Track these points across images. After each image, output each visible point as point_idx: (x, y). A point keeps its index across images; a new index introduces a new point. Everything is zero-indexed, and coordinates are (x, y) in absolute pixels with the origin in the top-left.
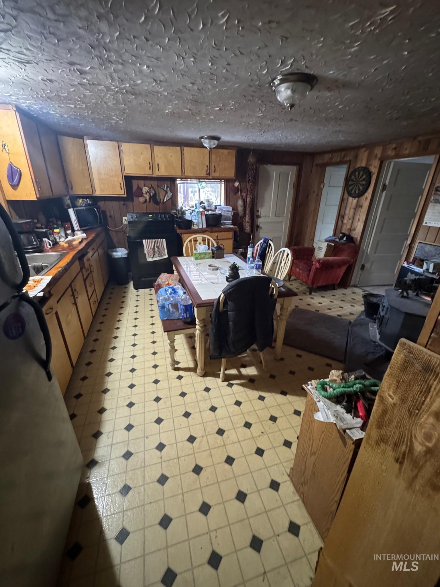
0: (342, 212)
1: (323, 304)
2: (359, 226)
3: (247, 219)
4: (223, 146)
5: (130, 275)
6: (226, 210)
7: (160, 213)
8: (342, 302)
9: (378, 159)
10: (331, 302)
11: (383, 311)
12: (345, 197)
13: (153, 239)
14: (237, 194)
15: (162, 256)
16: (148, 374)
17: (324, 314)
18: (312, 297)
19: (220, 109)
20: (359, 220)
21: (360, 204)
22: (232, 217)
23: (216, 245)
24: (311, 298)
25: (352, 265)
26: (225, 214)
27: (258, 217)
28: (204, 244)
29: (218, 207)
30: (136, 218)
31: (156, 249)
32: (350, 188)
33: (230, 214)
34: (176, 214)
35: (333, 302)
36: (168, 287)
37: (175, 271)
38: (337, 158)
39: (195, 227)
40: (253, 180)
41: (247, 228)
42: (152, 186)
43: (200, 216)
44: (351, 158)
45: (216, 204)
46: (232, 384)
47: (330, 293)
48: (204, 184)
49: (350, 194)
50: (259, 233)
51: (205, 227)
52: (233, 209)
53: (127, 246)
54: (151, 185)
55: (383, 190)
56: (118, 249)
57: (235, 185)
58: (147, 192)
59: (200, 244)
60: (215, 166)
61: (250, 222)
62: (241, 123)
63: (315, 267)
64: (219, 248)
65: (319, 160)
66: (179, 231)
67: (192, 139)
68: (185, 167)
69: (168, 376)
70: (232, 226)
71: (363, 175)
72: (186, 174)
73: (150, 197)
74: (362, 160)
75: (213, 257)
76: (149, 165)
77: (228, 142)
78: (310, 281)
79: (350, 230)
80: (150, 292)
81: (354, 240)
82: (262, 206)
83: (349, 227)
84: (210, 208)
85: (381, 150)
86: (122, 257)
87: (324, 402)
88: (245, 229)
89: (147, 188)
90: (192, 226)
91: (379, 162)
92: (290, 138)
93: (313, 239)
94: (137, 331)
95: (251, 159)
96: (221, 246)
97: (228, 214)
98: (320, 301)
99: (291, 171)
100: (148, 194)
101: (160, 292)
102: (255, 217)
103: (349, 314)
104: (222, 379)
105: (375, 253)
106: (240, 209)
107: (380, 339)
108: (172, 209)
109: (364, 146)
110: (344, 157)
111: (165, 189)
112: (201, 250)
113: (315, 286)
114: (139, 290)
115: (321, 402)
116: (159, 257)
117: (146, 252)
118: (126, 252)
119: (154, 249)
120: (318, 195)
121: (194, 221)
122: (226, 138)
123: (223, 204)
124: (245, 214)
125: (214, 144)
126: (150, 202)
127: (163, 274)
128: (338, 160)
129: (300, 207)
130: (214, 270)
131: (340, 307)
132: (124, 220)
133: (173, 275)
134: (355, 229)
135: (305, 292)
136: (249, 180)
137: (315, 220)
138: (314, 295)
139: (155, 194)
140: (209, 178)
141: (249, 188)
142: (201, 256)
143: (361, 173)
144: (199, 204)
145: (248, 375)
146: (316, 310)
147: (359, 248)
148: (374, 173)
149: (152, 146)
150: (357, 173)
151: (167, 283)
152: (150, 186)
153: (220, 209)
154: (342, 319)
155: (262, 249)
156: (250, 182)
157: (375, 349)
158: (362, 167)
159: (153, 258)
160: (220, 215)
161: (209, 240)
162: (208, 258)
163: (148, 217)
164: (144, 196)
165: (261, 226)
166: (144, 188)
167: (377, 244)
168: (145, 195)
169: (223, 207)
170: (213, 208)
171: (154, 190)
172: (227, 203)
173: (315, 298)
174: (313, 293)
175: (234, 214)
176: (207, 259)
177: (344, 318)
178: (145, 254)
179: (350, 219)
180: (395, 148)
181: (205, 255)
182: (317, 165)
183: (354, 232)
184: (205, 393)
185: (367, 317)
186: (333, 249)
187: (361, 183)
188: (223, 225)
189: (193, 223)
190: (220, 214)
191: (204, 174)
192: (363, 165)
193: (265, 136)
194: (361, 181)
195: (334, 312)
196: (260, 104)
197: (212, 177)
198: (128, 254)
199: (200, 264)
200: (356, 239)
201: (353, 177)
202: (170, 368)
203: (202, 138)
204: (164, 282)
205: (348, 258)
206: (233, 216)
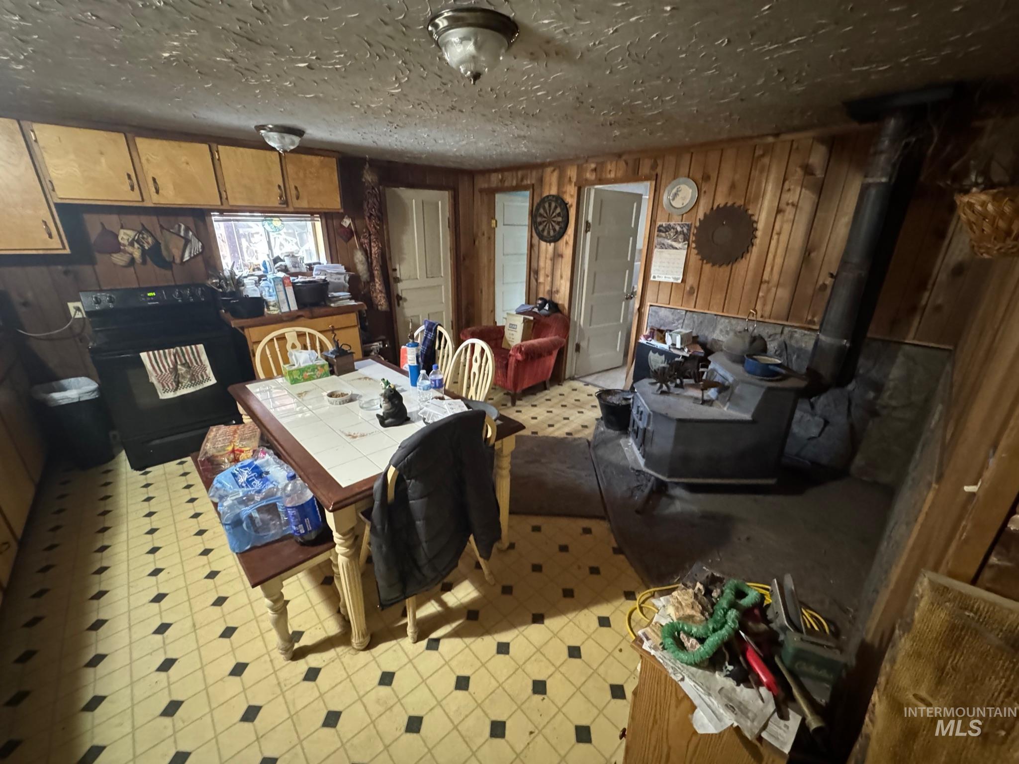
0: (534, 265)
1: (539, 418)
2: (564, 286)
3: (377, 285)
4: (308, 149)
5: (115, 437)
6: (336, 273)
7: (176, 286)
8: (564, 409)
9: (573, 184)
10: (548, 412)
11: (640, 419)
12: (533, 241)
13: (169, 347)
14: (351, 242)
15: (201, 382)
16: (222, 700)
17: (547, 437)
18: (518, 409)
19: (309, 67)
20: (561, 277)
21: (560, 253)
22: (347, 285)
23: (331, 347)
24: (517, 411)
25: (564, 347)
26: (332, 280)
27: (397, 280)
28: (305, 347)
29: (315, 267)
30: (111, 301)
31: (182, 370)
32: (541, 228)
33: (343, 280)
34: (221, 287)
35: (551, 412)
36: (239, 465)
37: (244, 417)
38: (511, 181)
39: (274, 311)
40: (379, 214)
41: (381, 302)
42: (144, 228)
43: (281, 287)
44: (533, 182)
45: (309, 262)
46: (437, 640)
47: (542, 396)
48: (276, 222)
49: (542, 238)
50: (403, 308)
51: (296, 308)
52: (347, 269)
53: (93, 370)
54: (143, 225)
55: (586, 231)
56: (65, 382)
57: (344, 224)
58: (133, 239)
59: (294, 346)
60: (296, 188)
61: (384, 291)
62: (352, 104)
63: (514, 361)
64: (340, 352)
65: (482, 183)
66: (235, 323)
67: (238, 130)
68: (228, 186)
69: (279, 684)
70: (353, 303)
71: (556, 208)
72: (232, 202)
73: (144, 253)
74: (550, 185)
75: (332, 373)
76: (128, 181)
77: (322, 142)
78: (510, 383)
79: (551, 292)
80: (181, 469)
81: (561, 308)
82: (401, 260)
83: (548, 288)
84: (297, 270)
85: (576, 171)
86: (82, 399)
87: (692, 677)
88: (377, 305)
89: (131, 233)
90: (266, 310)
91: (576, 188)
92: (441, 142)
93: (493, 311)
94: (161, 584)
95: (369, 177)
96: (345, 348)
97: (339, 279)
98: (533, 415)
99: (441, 200)
100: (136, 245)
101: (220, 483)
102: (392, 280)
103: (580, 428)
104: (413, 637)
105: (590, 325)
106: (362, 268)
107: (646, 465)
108: (209, 277)
109: (550, 164)
110: (522, 180)
111: (182, 234)
112: (301, 361)
113: (519, 391)
114: (148, 470)
115: (687, 679)
116: (193, 385)
117: (153, 379)
118: (93, 385)
119: (175, 368)
120: (489, 238)
121: (267, 298)
122: (317, 132)
123: (323, 260)
124: (372, 276)
125: (293, 143)
126: (144, 262)
127: (214, 429)
128: (514, 183)
129: (464, 259)
130: (344, 402)
131: (565, 419)
132: (72, 311)
133: (241, 426)
134: (557, 292)
135: (504, 403)
136: (371, 214)
137: (492, 279)
138: (520, 406)
139: (157, 245)
140: (287, 210)
141: (373, 230)
142: (302, 375)
143: (553, 205)
144: (272, 263)
145: (462, 604)
146: (533, 433)
147: (570, 319)
148: (571, 206)
149: (129, 135)
150: (547, 205)
151: (230, 448)
152: (140, 228)
153: (322, 271)
154: (575, 439)
155: (427, 343)
156: (373, 217)
157: (638, 481)
158: (553, 196)
159: (176, 390)
160: (325, 283)
161: (312, 337)
162: (320, 378)
163: (146, 296)
164: (125, 252)
165: (404, 295)
166: (122, 231)
167: (591, 310)
168: (130, 249)
169: (326, 267)
170: (304, 269)
171: (152, 235)
172: (333, 257)
173: (523, 410)
174: (518, 403)
175: (351, 278)
176: (318, 378)
177: (577, 436)
178: (152, 384)
179: (548, 276)
180: (595, 170)
181: (313, 370)
182: (481, 191)
183: (557, 296)
184: (384, 690)
185: (608, 427)
186: (532, 324)
187: (555, 219)
188: (334, 302)
189: (267, 303)
190: (325, 280)
191: (275, 202)
192: (554, 191)
193: (396, 136)
194: (555, 217)
195: (559, 429)
196: (398, 67)
197: (294, 208)
198: (99, 390)
199: (306, 392)
200: (563, 306)
201: (542, 211)
202: (280, 658)
203: (263, 127)
204: (223, 448)
205: (557, 337)
206: (348, 283)
